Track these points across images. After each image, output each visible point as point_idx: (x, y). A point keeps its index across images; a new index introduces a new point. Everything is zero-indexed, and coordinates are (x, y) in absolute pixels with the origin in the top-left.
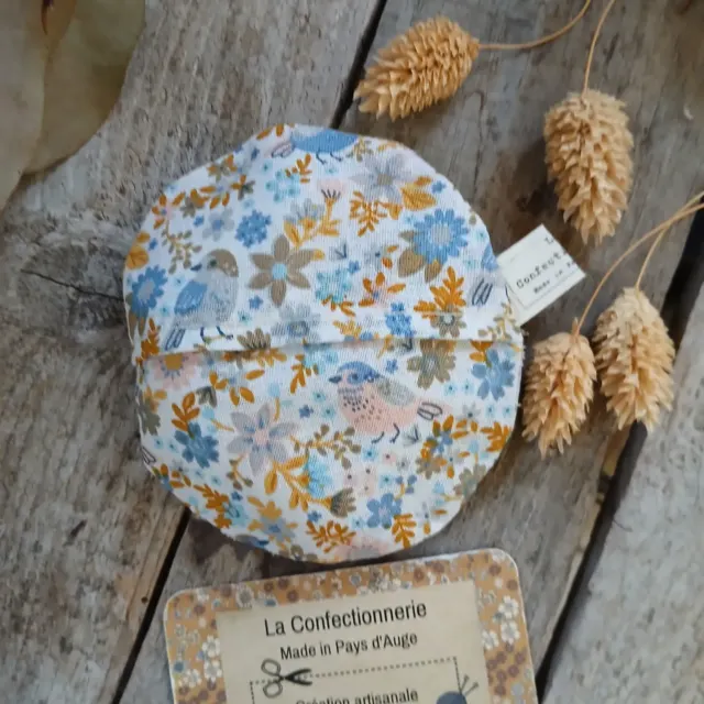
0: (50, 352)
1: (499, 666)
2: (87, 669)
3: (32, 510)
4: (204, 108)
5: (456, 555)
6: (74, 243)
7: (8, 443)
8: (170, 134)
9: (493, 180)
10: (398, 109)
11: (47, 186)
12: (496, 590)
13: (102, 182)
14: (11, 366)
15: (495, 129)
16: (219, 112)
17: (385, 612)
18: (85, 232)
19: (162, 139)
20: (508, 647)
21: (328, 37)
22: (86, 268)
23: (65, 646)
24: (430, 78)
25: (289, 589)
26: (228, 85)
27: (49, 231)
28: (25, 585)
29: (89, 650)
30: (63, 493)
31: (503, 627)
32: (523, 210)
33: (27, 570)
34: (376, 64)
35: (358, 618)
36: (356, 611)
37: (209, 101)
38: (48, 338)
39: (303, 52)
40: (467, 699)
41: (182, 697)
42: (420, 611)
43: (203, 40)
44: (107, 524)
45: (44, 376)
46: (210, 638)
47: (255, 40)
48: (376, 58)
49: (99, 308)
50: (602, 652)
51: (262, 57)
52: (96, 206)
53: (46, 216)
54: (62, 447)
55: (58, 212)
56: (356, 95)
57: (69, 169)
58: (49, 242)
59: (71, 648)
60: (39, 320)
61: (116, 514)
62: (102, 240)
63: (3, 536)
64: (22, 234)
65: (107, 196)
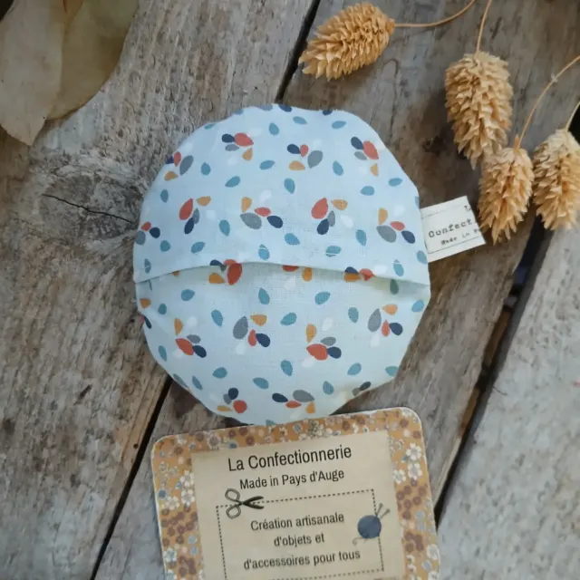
0: (64, 256)
1: (407, 497)
2: (91, 499)
3: (52, 374)
4: (184, 71)
5: (374, 412)
6: (83, 174)
7: (32, 325)
8: (157, 91)
9: (404, 127)
10: (333, 73)
11: (62, 130)
12: (404, 438)
13: (105, 127)
14: (35, 268)
15: (407, 88)
16: (195, 74)
17: (320, 453)
18: (92, 165)
19: (151, 95)
20: (414, 483)
21: (279, 18)
22: (93, 193)
23: (75, 481)
24: (357, 48)
25: (247, 435)
26: (202, 53)
27: (64, 165)
28: (44, 435)
29: (93, 484)
30: (74, 365)
31: (410, 467)
32: (427, 151)
33: (47, 422)
34: (316, 38)
35: (299, 458)
36: (298, 453)
37: (187, 65)
38: (63, 246)
39: (260, 29)
40: (381, 521)
41: (164, 517)
42: (346, 453)
43: (183, 18)
44: (108, 387)
45: (60, 275)
46: (186, 473)
47: (223, 20)
48: (316, 33)
49: (103, 223)
50: (484, 486)
51: (228, 33)
52: (100, 144)
53: (61, 153)
54: (74, 329)
55: (72, 149)
56: (301, 61)
57: (80, 117)
58: (64, 173)
59: (79, 483)
60: (56, 233)
61: (115, 380)
62: (105, 171)
63: (28, 397)
64: (44, 167)
65: (109, 138)
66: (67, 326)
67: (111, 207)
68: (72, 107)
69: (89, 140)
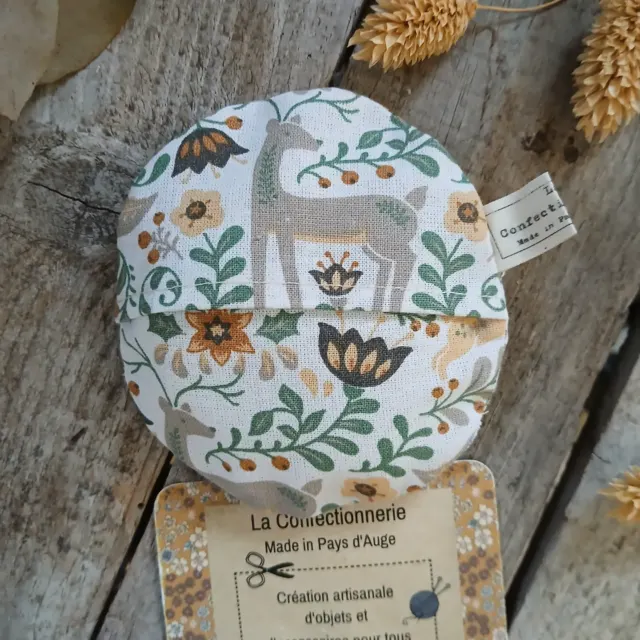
0: (55, 263)
1: (472, 570)
2: (83, 568)
3: (35, 415)
4: (216, 28)
6: (82, 157)
7: (12, 350)
8: (181, 54)
9: (499, 117)
11: (55, 98)
12: (473, 499)
13: (111, 97)
14: (16, 276)
15: (505, 68)
16: (231, 34)
17: (367, 513)
18: (93, 147)
19: (173, 58)
20: (481, 553)
22: (93, 183)
23: (63, 545)
26: (241, 7)
27: (57, 145)
28: (26, 487)
29: (86, 550)
30: (65, 401)
31: (478, 533)
32: (526, 149)
33: (28, 473)
35: (340, 518)
37: (221, 22)
38: (53, 250)
41: (169, 584)
42: (400, 514)
44: (107, 431)
45: (49, 287)
46: (198, 530)
49: (105, 222)
50: (573, 573)
52: (105, 121)
53: (54, 129)
54: (65, 356)
55: (69, 125)
57: (78, 81)
58: (57, 154)
59: (68, 548)
60: (45, 231)
61: (116, 423)
62: (110, 155)
63: (5, 440)
64: (30, 145)
65: (116, 112)
66: (57, 351)
67: (116, 202)
68: (73, 69)
69: (91, 113)
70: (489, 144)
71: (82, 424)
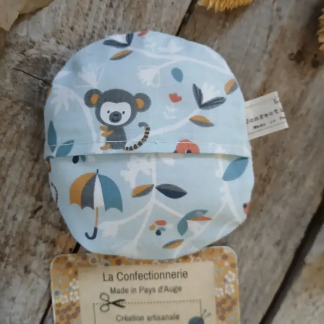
2: (38, 283)
3: (14, 196)
6: (44, 56)
9: (277, 41)
11: (30, 22)
13: (61, 23)
14: (5, 120)
15: (281, 14)
18: (50, 50)
22: (49, 70)
23: (27, 270)
27: (30, 48)
28: (7, 237)
29: (39, 273)
30: (30, 191)
32: (291, 59)
33: (9, 230)
35: (152, 276)
38: (26, 107)
45: (23, 127)
52: (57, 36)
53: (29, 40)
54: (31, 167)
55: (37, 37)
57: (43, 15)
58: (30, 54)
59: (30, 272)
60: (22, 96)
62: (59, 55)
64: (15, 48)
65: (64, 31)
68: (38, 6)
69: (50, 31)
70: (271, 56)
71: (39, 204)
